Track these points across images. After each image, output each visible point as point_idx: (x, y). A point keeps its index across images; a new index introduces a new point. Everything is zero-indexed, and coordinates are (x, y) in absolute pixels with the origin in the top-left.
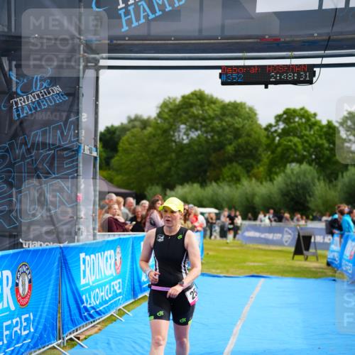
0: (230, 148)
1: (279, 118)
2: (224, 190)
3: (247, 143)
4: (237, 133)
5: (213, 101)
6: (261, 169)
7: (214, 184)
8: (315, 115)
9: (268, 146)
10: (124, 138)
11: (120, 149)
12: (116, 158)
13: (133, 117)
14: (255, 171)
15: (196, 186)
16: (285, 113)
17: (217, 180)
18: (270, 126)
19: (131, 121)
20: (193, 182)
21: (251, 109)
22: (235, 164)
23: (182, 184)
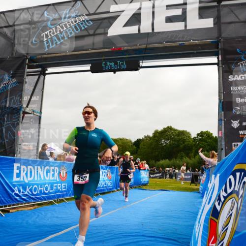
0: (181, 146)
1: (198, 135)
2: (178, 162)
3: (188, 144)
4: (184, 141)
5: (175, 130)
6: (192, 154)
7: (174, 159)
8: (212, 134)
9: (194, 145)
10: (142, 143)
11: (140, 147)
12: (139, 150)
13: (146, 136)
14: (190, 155)
15: (167, 160)
16: (201, 133)
17: (176, 158)
18: (195, 137)
19: (145, 137)
20: (167, 159)
21: (189, 133)
22: (182, 152)
23: (162, 160)
